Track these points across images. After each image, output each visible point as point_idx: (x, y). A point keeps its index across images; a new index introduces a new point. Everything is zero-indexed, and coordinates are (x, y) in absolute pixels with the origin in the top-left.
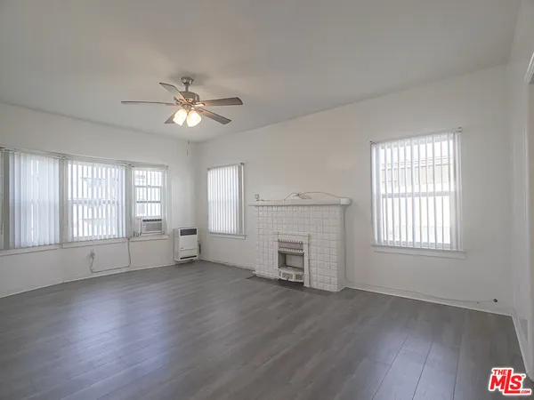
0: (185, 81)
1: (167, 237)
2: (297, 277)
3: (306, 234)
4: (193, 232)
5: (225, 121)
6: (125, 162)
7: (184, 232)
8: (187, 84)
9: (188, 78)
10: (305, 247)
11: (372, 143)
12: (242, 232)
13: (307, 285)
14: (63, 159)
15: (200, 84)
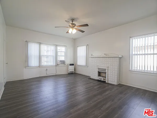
0: (72, 20)
1: (66, 66)
2: (104, 79)
3: (107, 66)
4: (73, 65)
5: (83, 32)
6: (55, 45)
7: (71, 65)
8: (72, 21)
9: (73, 19)
10: (107, 70)
11: (130, 37)
12: (87, 66)
13: (107, 82)
14: (40, 44)
15: (76, 21)
